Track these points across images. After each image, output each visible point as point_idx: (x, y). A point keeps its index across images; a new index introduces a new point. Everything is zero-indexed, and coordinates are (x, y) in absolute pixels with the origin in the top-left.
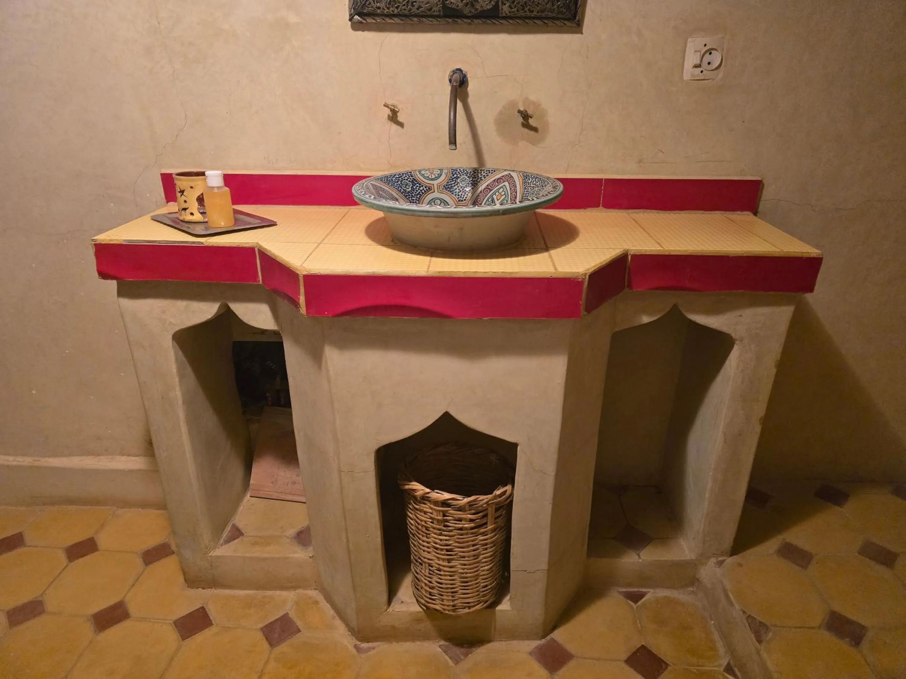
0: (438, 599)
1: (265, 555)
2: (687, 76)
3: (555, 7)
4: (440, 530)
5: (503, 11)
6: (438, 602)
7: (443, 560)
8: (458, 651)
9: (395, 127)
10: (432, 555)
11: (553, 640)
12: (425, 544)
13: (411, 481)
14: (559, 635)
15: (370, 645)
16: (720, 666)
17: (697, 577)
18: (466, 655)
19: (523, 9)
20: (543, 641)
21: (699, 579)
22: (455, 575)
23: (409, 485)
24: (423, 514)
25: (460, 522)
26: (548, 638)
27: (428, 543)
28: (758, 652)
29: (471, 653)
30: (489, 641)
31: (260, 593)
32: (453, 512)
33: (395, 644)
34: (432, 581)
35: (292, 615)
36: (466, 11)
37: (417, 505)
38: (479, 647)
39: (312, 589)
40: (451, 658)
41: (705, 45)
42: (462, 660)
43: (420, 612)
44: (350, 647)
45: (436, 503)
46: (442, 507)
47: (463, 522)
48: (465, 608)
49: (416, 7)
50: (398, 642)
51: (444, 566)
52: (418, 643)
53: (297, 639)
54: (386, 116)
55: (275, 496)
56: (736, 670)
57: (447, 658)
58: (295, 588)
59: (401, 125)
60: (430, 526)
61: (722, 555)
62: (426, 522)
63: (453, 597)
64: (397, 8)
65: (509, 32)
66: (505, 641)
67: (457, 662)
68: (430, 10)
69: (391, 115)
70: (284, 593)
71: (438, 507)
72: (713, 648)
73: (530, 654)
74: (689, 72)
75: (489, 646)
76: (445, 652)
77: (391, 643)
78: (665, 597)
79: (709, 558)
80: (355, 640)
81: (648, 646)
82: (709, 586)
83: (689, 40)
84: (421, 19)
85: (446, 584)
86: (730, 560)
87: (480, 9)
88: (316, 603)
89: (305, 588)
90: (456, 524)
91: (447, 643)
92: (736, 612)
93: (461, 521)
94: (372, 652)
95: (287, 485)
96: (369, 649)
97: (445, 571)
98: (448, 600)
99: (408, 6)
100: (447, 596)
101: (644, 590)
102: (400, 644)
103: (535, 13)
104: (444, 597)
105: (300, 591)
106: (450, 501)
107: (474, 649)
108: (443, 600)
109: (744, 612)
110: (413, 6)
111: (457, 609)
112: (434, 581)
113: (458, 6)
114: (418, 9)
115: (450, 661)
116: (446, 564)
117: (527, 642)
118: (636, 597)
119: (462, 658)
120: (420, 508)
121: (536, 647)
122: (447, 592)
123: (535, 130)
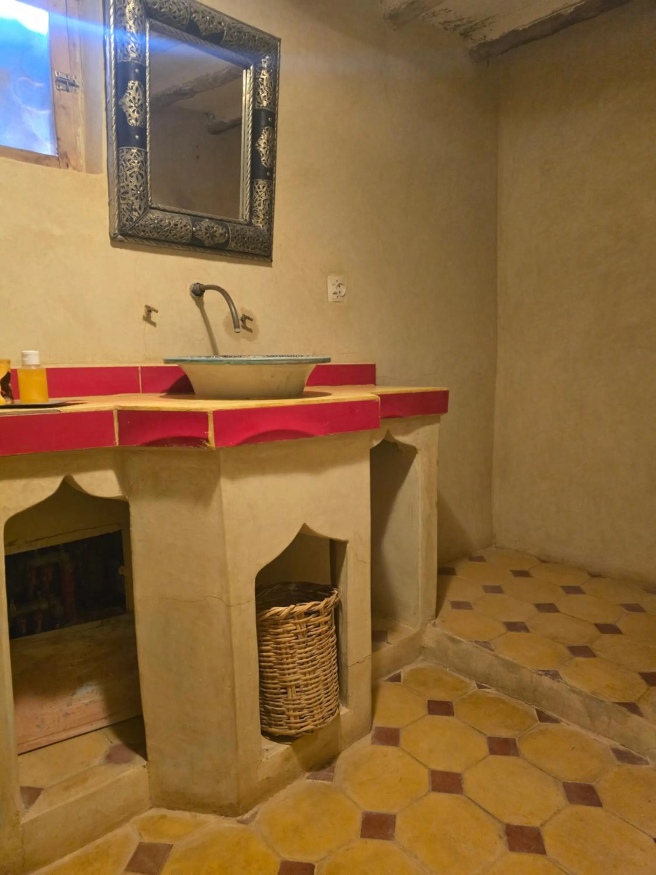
0: (308, 718)
1: (92, 790)
2: (330, 300)
3: (263, 247)
4: (304, 642)
5: (231, 246)
6: (309, 721)
7: (309, 673)
8: (324, 773)
9: (148, 326)
10: (298, 674)
11: (378, 728)
12: (291, 666)
13: (270, 609)
14: (378, 723)
15: (251, 813)
16: (474, 688)
17: (422, 645)
18: (333, 771)
19: (243, 246)
20: (373, 732)
21: (424, 646)
22: (319, 684)
23: (271, 611)
24: (286, 635)
25: (318, 628)
26: (373, 728)
27: (293, 663)
28: (496, 656)
29: (334, 767)
30: (339, 754)
31: (90, 847)
32: (313, 619)
33: (270, 799)
34: (301, 702)
35: (147, 840)
36: (207, 243)
37: (280, 628)
38: (336, 761)
39: (146, 811)
40: (324, 780)
41: (337, 281)
42: (333, 776)
43: (288, 749)
44: (234, 826)
45: (300, 616)
46: (305, 617)
47: (321, 627)
48: (330, 717)
49: (172, 234)
50: (272, 796)
51: (311, 679)
52: (289, 787)
53: (175, 853)
54: (141, 317)
55: (44, 741)
56: (483, 684)
57: (320, 781)
58: (126, 820)
59: (154, 324)
60: (294, 644)
61: (432, 620)
62: (289, 642)
63: (321, 708)
64: (158, 233)
65: (228, 261)
66: (349, 747)
67: (331, 779)
68: (181, 238)
69: (146, 316)
70: (119, 832)
71: (302, 618)
72: (462, 682)
73: (373, 743)
74: (331, 297)
75: (342, 756)
76: (316, 779)
77: (267, 800)
78: (412, 670)
79: (426, 625)
80: (234, 819)
81: (431, 699)
82: (434, 646)
83: (329, 277)
84: (171, 245)
85: (314, 697)
86: (437, 621)
87: (216, 242)
88: (164, 817)
89: (138, 813)
90: (316, 630)
91: (311, 773)
92: (466, 645)
93: (319, 626)
94: (258, 817)
95: (59, 721)
96: (253, 816)
97: (312, 684)
98: (318, 714)
99: (166, 233)
100: (317, 709)
101: (398, 672)
102: (275, 795)
103: (250, 249)
104: (315, 712)
105: (136, 818)
106: (312, 608)
107: (334, 764)
108: (313, 716)
109: (471, 641)
110: (170, 233)
111: (326, 719)
112: (303, 700)
113: (202, 238)
114: (173, 236)
115: (325, 782)
116: (312, 676)
117: (363, 739)
118: (397, 678)
119: (332, 774)
120: (283, 630)
121: (372, 739)
122: (316, 706)
123: (250, 330)
